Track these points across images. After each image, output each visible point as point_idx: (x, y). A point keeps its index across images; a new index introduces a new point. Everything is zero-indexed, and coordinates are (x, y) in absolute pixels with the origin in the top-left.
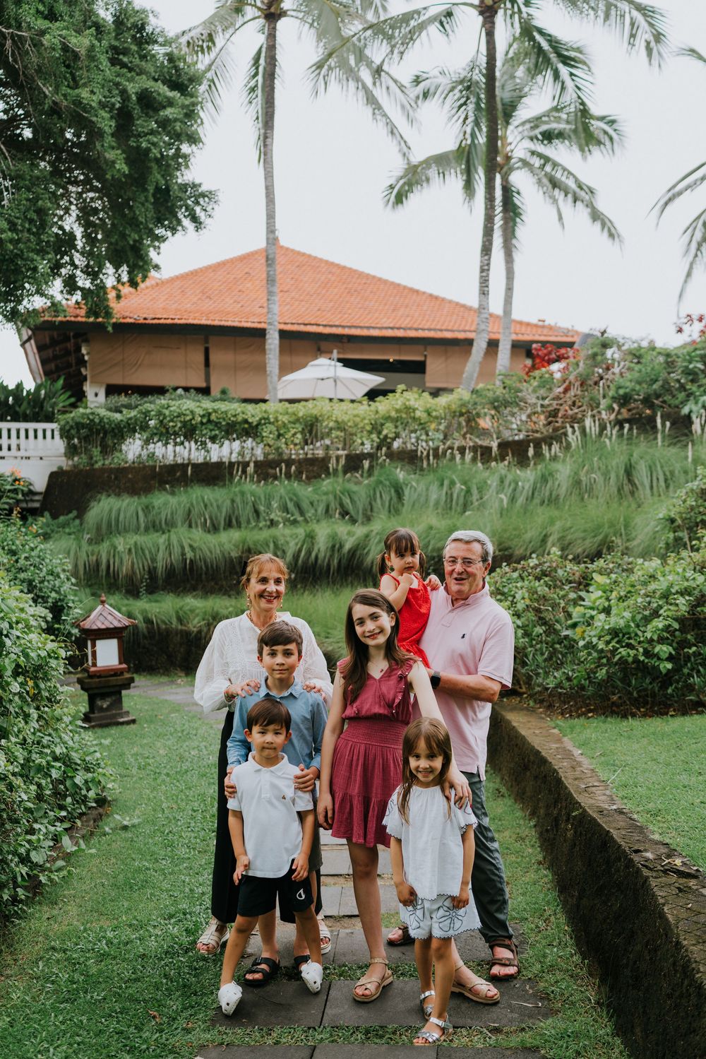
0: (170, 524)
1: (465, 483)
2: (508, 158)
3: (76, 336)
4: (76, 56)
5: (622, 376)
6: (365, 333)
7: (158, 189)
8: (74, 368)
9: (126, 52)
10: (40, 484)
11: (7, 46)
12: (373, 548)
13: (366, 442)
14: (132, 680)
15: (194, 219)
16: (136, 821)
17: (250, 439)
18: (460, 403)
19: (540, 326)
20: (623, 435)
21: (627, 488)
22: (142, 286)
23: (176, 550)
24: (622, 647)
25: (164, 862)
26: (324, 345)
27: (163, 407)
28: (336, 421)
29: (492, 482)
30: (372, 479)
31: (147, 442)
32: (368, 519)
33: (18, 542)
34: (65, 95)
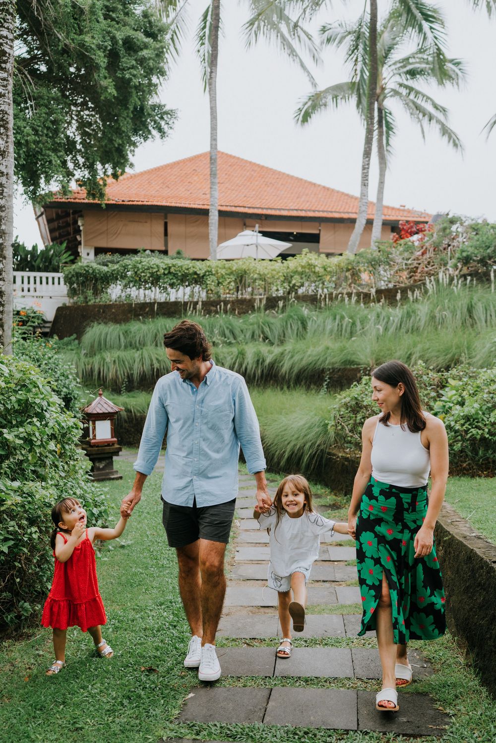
0: (143, 344)
1: (351, 318)
2: (383, 89)
3: (75, 212)
4: (82, 11)
5: (464, 243)
6: (277, 213)
7: (135, 108)
8: (72, 236)
9: (114, 10)
10: (50, 316)
11: (33, 4)
12: (286, 362)
13: (280, 289)
14: (120, 449)
15: (160, 130)
16: (130, 542)
17: (198, 286)
18: (346, 262)
19: (402, 209)
20: (466, 284)
21: (469, 322)
22: (121, 178)
23: (147, 362)
24: (473, 428)
25: (152, 569)
26: (248, 221)
27: (137, 262)
28: (259, 274)
29: (371, 317)
30: (284, 314)
31: (125, 286)
32: (282, 342)
33: (40, 353)
34: (73, 40)
